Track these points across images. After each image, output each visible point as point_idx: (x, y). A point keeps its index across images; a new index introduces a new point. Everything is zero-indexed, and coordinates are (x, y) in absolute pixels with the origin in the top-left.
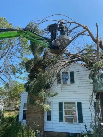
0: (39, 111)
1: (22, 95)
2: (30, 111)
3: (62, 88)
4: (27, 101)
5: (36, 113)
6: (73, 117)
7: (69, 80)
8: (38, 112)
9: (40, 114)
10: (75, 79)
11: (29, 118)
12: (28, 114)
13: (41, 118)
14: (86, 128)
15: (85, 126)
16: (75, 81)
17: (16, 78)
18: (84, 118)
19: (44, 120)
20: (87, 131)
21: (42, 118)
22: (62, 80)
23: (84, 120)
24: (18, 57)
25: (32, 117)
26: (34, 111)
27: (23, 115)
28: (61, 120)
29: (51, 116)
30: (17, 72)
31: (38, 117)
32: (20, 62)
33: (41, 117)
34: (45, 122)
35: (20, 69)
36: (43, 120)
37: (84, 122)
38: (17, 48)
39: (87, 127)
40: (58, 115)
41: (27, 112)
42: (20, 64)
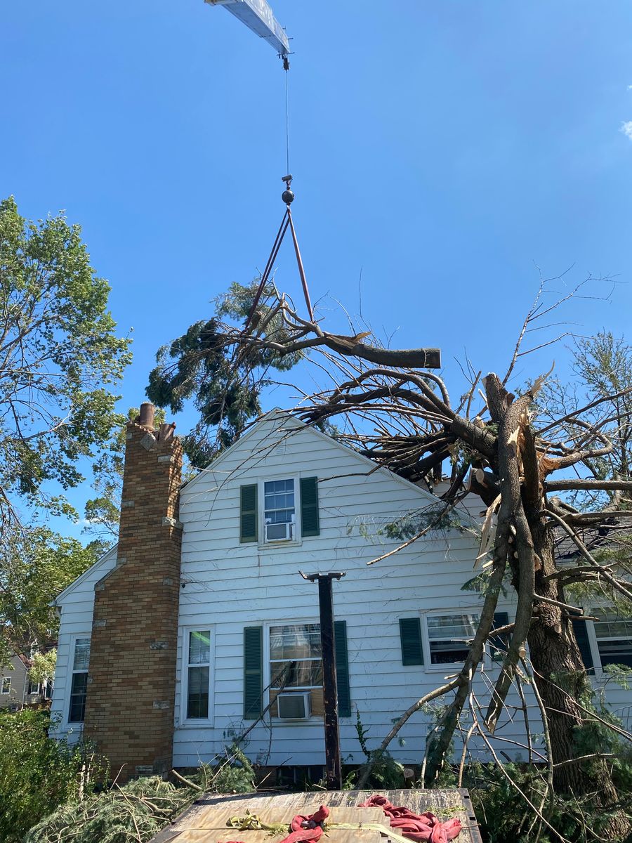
0: (148, 675)
1: (64, 601)
2: (104, 674)
3: (264, 561)
4: (89, 628)
5: (133, 684)
6: (305, 695)
7: (296, 518)
8: (141, 677)
9: (155, 685)
10: (322, 514)
11: (98, 708)
12: (94, 692)
13: (156, 706)
14: (362, 740)
15: (359, 727)
16: (322, 524)
17: (39, 509)
18: (354, 695)
19: (176, 715)
20: (364, 749)
21: (164, 706)
22: (262, 523)
23: (353, 704)
24: (51, 390)
25: (113, 705)
26: (125, 672)
27: (73, 699)
28: (251, 711)
29: (206, 696)
30: (44, 475)
31: (145, 704)
32: (66, 418)
33: (158, 702)
34: (176, 725)
35: (66, 460)
36: (168, 717)
37: (354, 710)
38: (44, 341)
39: (365, 736)
40: (240, 686)
41: (90, 680)
42: (62, 433)
